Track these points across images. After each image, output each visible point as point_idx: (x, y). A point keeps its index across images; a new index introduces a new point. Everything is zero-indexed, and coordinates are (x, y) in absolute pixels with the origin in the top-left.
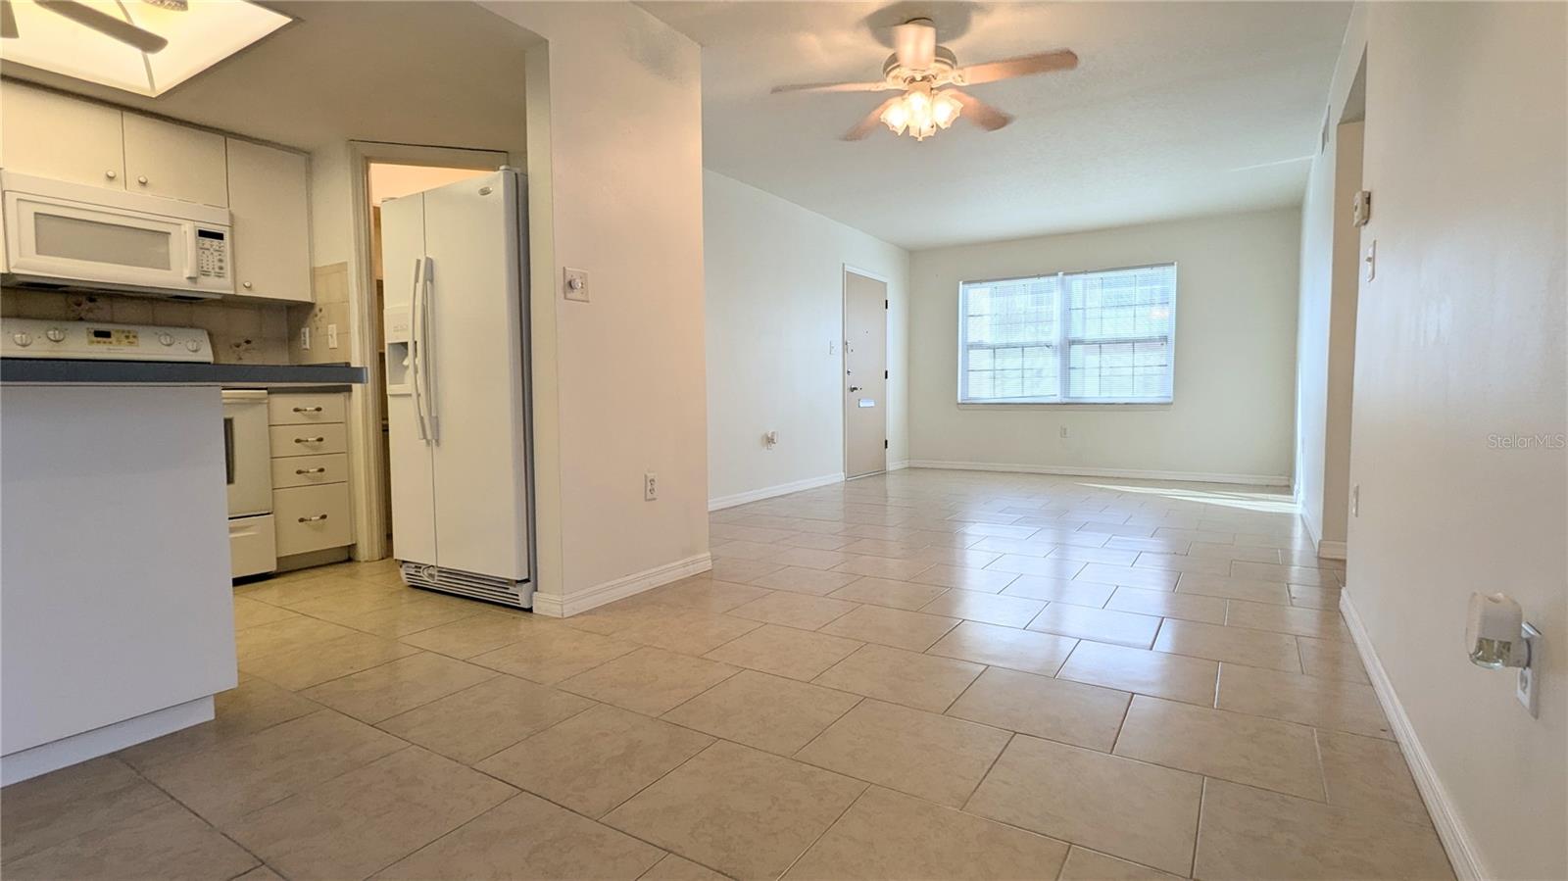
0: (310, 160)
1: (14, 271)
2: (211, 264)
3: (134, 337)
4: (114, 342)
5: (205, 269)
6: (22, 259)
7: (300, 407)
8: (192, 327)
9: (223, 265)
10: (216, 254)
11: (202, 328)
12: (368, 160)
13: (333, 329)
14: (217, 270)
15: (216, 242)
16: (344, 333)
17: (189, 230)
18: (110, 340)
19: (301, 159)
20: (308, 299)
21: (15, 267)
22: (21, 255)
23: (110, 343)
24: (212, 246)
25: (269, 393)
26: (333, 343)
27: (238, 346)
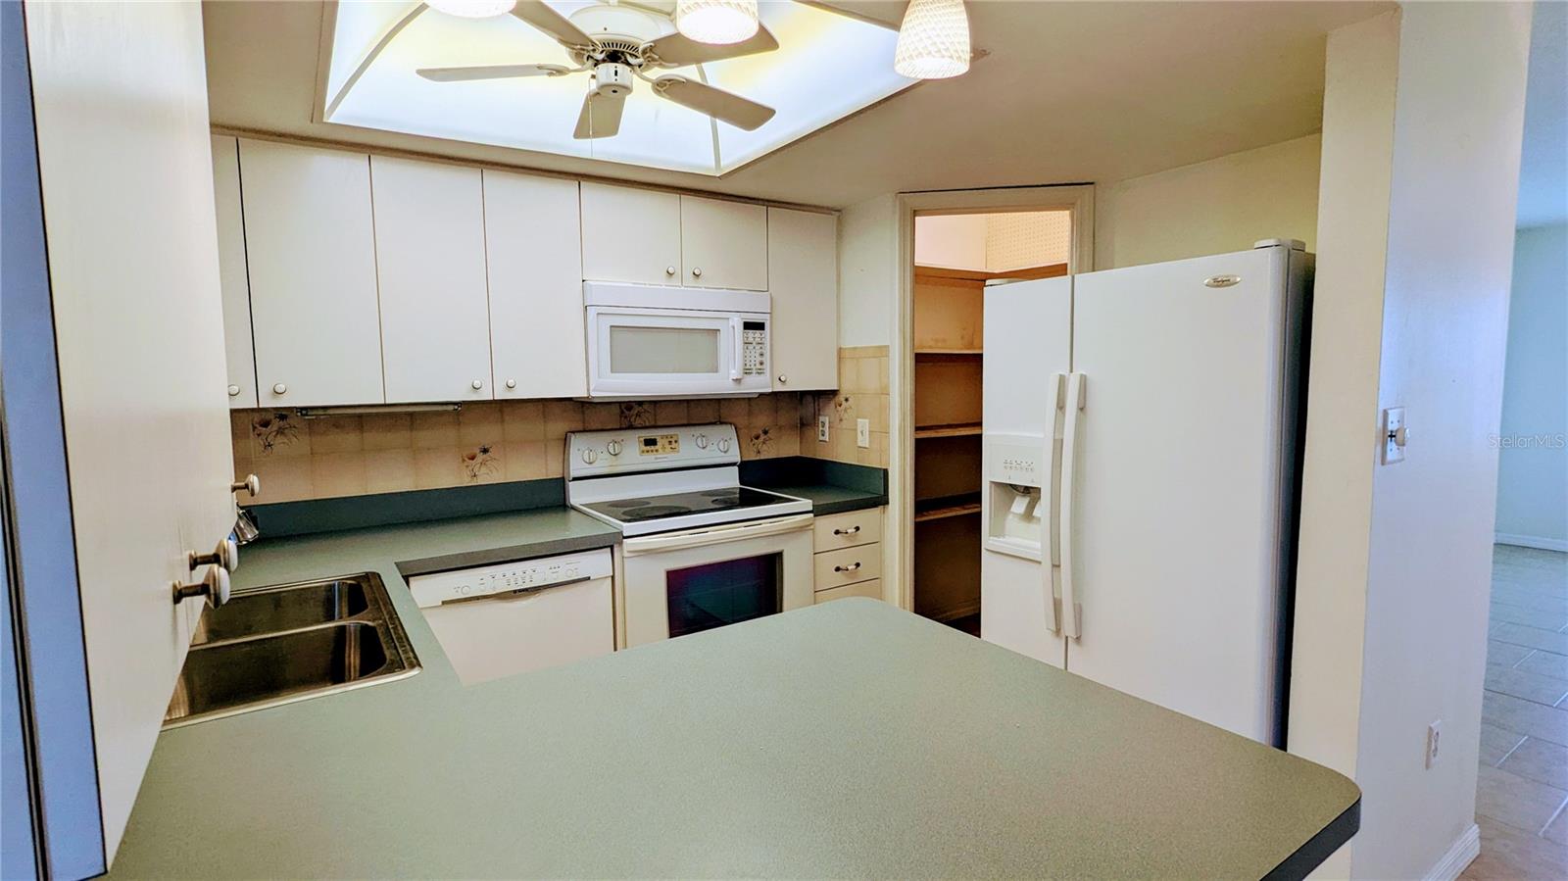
0: (840, 222)
1: (593, 394)
2: (753, 359)
3: (676, 442)
4: (660, 450)
5: (748, 367)
6: (601, 380)
7: (841, 530)
8: (722, 423)
9: (763, 359)
10: (758, 347)
11: (731, 424)
12: (915, 213)
13: (863, 424)
14: (758, 366)
15: (758, 333)
16: (881, 432)
17: (737, 322)
18: (657, 447)
19: (833, 218)
20: (836, 388)
21: (594, 390)
22: (599, 377)
23: (657, 451)
24: (754, 338)
25: (815, 516)
26: (863, 441)
27: (757, 438)
